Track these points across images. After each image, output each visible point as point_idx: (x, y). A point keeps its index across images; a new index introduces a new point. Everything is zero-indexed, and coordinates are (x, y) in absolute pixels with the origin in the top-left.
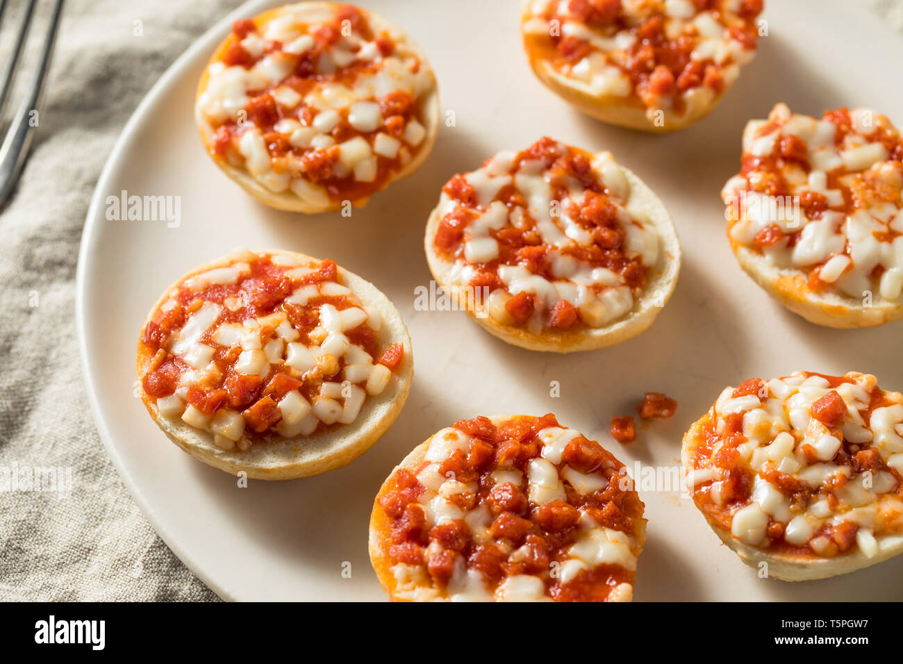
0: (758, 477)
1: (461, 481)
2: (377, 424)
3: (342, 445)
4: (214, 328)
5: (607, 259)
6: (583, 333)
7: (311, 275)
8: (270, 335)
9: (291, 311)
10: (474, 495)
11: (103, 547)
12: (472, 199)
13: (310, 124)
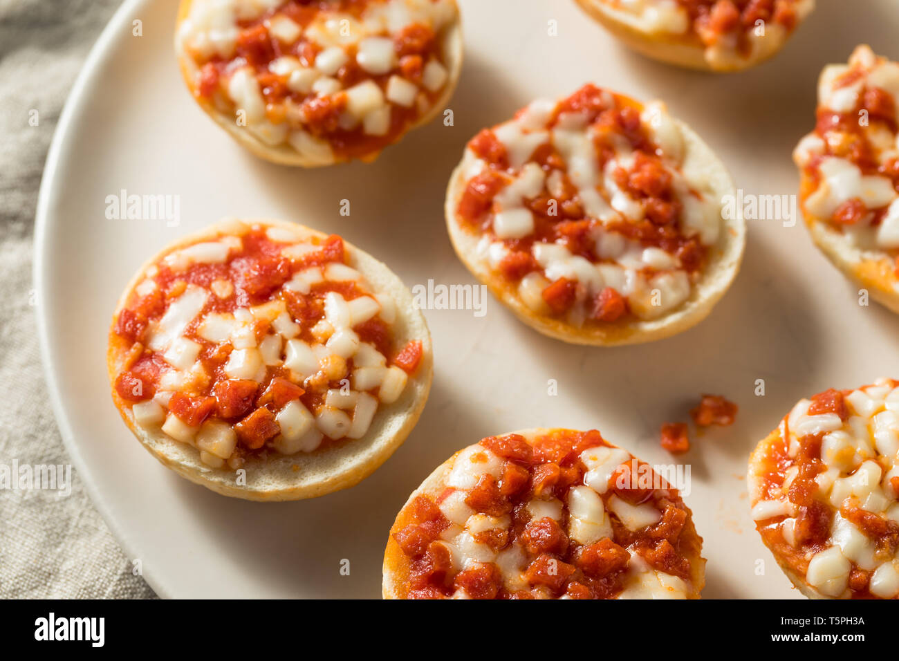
0: (838, 514)
1: (492, 515)
2: (392, 440)
3: (349, 464)
4: (200, 318)
5: (660, 237)
6: (631, 327)
7: (314, 254)
8: (266, 330)
9: (290, 300)
10: (507, 532)
11: (66, 572)
12: (501, 159)
13: (312, 64)
